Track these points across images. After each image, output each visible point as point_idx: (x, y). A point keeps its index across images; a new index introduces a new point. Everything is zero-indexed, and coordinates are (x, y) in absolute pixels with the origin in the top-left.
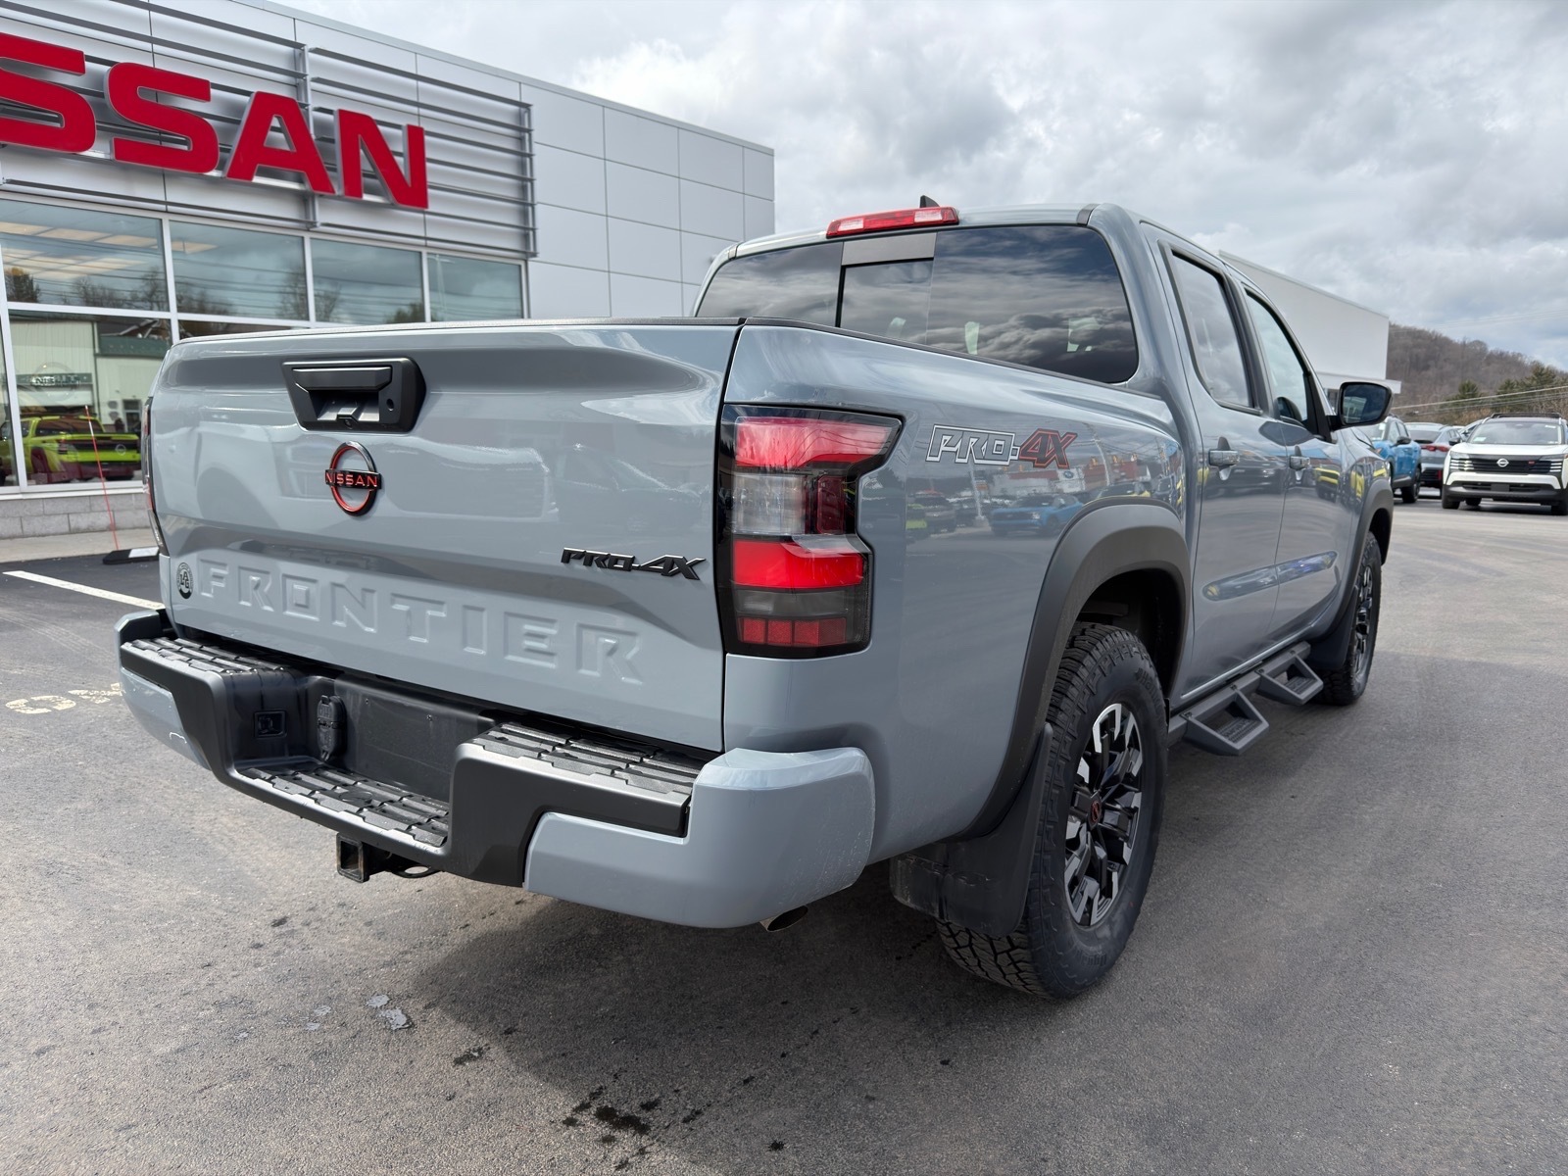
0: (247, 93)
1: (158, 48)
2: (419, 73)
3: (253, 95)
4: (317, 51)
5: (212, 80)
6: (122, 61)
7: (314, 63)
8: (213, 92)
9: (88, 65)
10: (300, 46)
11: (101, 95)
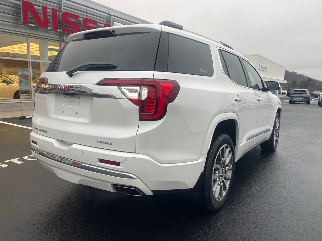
0: (102, 24)
1: (88, 15)
2: (127, 19)
3: (104, 24)
4: (113, 16)
5: (98, 21)
6: (84, 17)
7: (112, 18)
8: (98, 24)
9: (80, 18)
10: (110, 14)
11: (81, 24)
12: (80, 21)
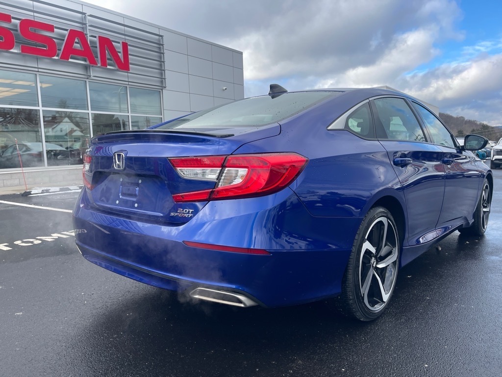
0: (67, 30)
1: (35, 14)
2: (125, 24)
3: (69, 31)
4: (91, 16)
5: (55, 25)
6: (24, 18)
7: (89, 21)
8: (55, 30)
9: (12, 20)
10: (84, 14)
11: (17, 30)
12: (16, 25)
